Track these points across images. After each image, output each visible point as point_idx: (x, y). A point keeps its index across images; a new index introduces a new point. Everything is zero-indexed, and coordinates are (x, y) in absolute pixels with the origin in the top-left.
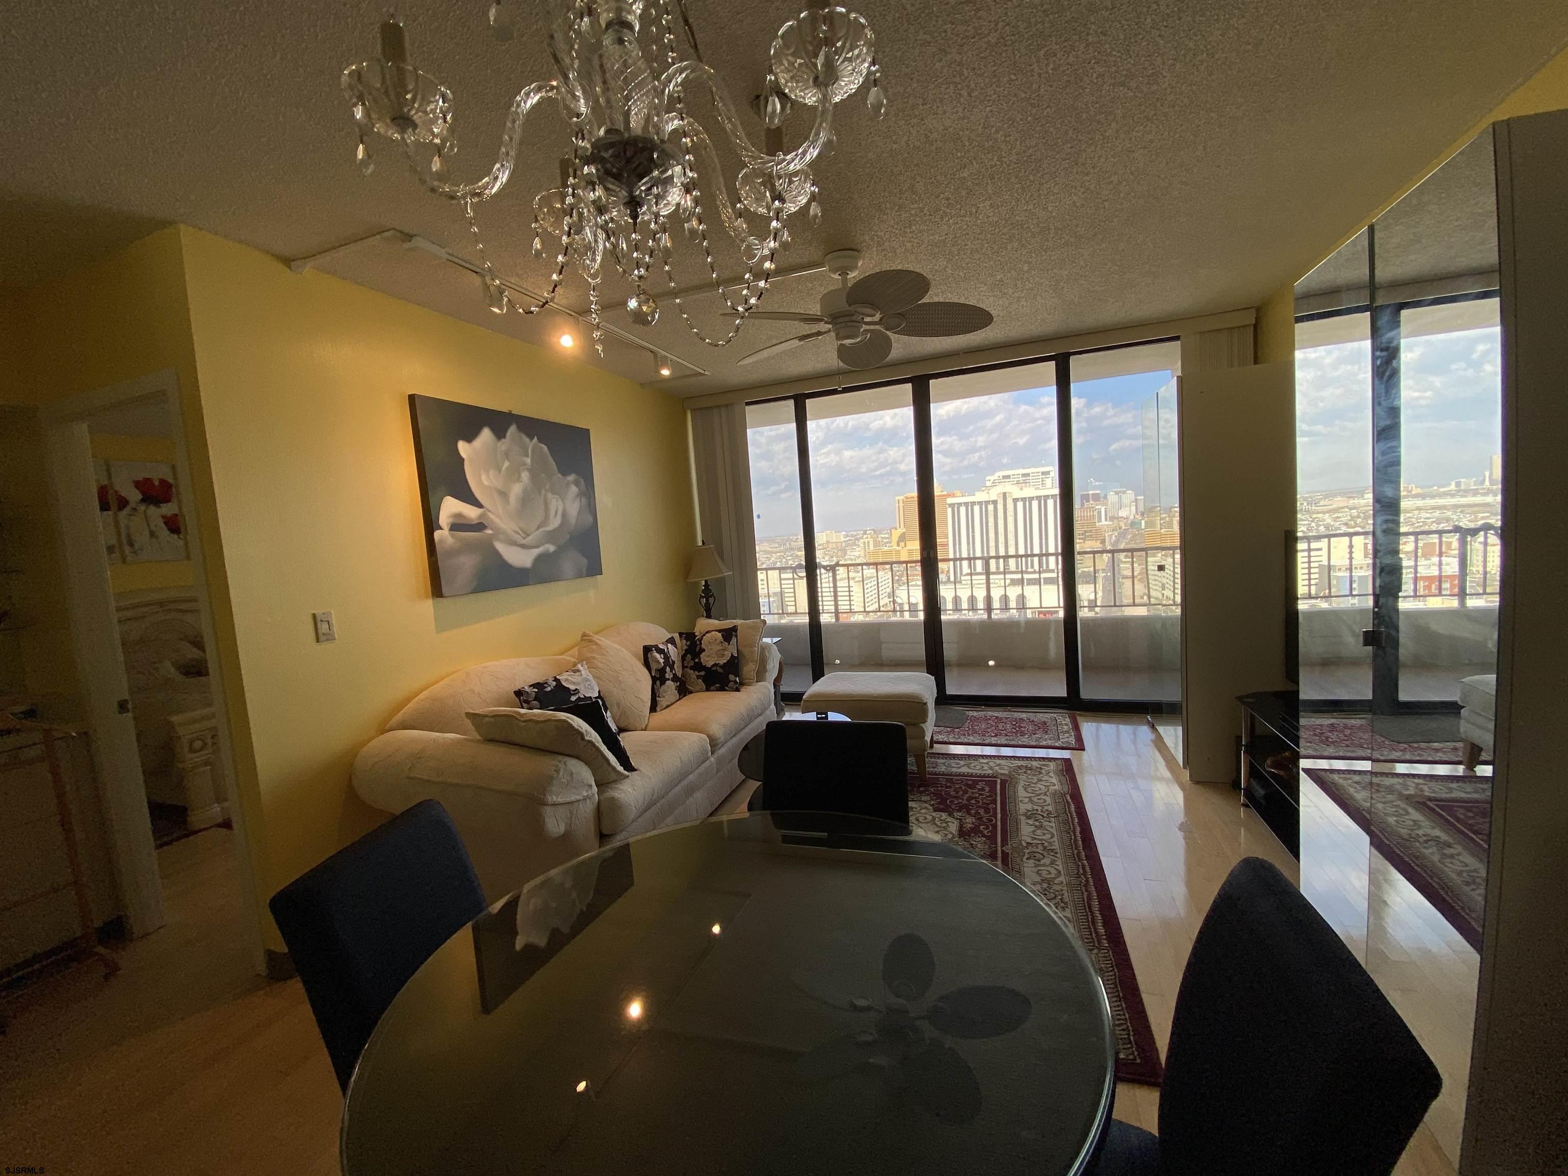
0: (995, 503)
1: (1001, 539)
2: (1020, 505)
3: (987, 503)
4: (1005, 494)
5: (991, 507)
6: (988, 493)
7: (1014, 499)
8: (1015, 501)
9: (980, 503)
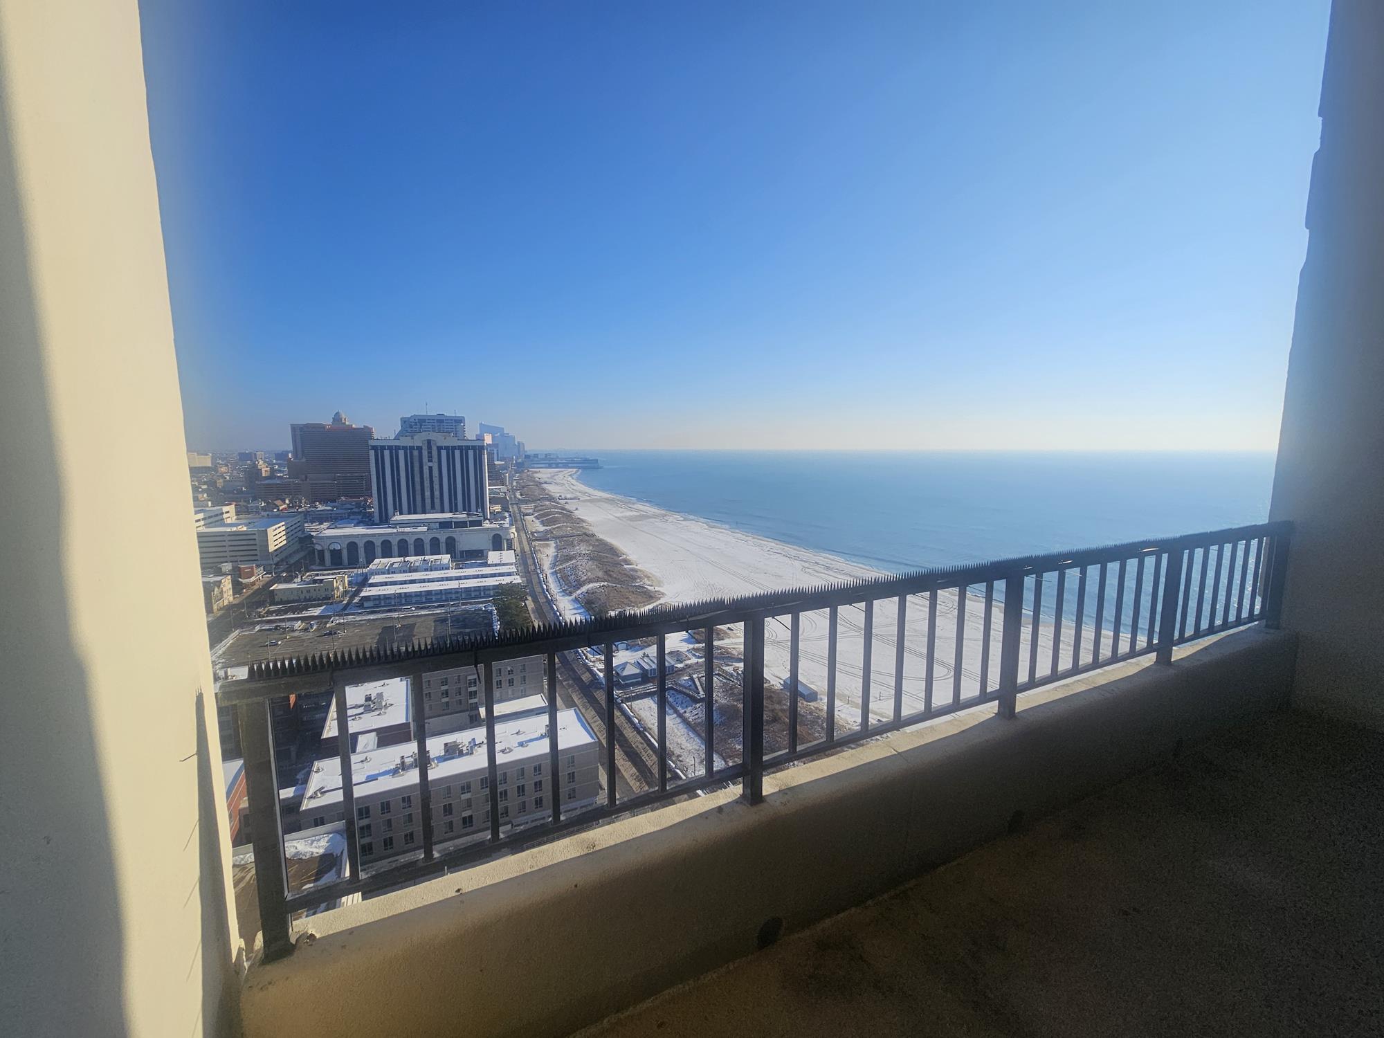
0: (420, 449)
1: (427, 483)
2: (444, 452)
3: (412, 448)
4: (429, 442)
5: (416, 453)
6: (413, 439)
7: (438, 447)
8: (440, 448)
9: (405, 448)
